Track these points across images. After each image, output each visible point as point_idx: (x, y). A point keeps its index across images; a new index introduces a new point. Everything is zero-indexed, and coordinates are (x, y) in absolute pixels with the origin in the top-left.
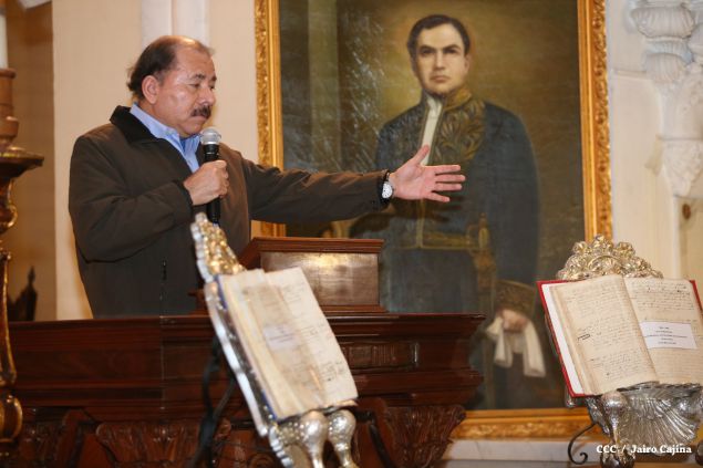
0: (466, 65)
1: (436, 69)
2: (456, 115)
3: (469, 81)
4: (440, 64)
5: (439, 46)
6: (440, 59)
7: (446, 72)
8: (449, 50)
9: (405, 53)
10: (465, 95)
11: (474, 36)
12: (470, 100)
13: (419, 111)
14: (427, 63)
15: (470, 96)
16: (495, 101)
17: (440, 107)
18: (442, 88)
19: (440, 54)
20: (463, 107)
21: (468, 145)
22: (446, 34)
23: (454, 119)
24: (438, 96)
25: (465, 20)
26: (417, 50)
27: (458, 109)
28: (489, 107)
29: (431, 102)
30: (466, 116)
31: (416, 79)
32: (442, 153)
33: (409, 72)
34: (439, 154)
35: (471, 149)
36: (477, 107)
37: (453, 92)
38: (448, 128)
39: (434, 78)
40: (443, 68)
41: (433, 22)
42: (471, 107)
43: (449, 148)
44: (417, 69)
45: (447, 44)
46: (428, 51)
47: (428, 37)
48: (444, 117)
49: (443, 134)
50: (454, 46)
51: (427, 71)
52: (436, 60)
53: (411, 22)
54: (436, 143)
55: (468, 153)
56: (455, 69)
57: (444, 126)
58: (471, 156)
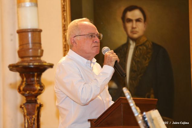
0: (145, 27)
1: (133, 28)
2: (141, 47)
4: (134, 26)
5: (134, 18)
6: (135, 24)
7: (137, 30)
8: (138, 20)
9: (120, 21)
10: (144, 39)
11: (148, 14)
13: (127, 45)
14: (129, 25)
15: (146, 39)
16: (156, 42)
17: (134, 44)
18: (135, 36)
19: (134, 22)
20: (143, 44)
21: (146, 60)
22: (137, 14)
23: (140, 49)
24: (134, 40)
26: (125, 20)
27: (141, 45)
28: (154, 44)
29: (131, 42)
30: (145, 48)
31: (125, 33)
32: (135, 63)
33: (122, 28)
34: (134, 63)
35: (147, 61)
36: (149, 45)
37: (139, 38)
39: (132, 32)
40: (135, 28)
41: (131, 8)
42: (147, 44)
43: (138, 61)
44: (125, 28)
45: (137, 17)
46: (130, 20)
47: (130, 15)
48: (136, 48)
49: (136, 55)
50: (140, 19)
51: (129, 29)
53: (123, 9)
54: (133, 59)
55: (146, 63)
56: (140, 28)
57: (137, 52)
58: (147, 65)
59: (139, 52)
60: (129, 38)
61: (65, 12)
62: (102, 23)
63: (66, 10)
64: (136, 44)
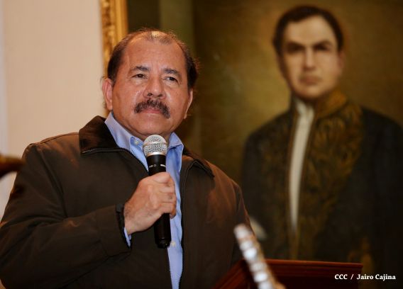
1: (305, 69)
2: (330, 123)
3: (342, 84)
4: (310, 63)
5: (308, 41)
6: (310, 58)
7: (318, 73)
8: (320, 47)
9: (269, 50)
10: (337, 100)
11: (347, 29)
12: (346, 104)
14: (295, 62)
15: (344, 100)
16: (374, 106)
17: (311, 114)
18: (314, 91)
19: (310, 52)
20: (336, 114)
21: (345, 157)
22: (316, 29)
24: (311, 102)
25: (338, 13)
26: (283, 46)
27: (331, 116)
28: (367, 115)
29: (302, 108)
30: (341, 124)
31: (283, 82)
33: (275, 71)
35: (349, 161)
36: (353, 114)
37: (325, 96)
38: (321, 138)
40: (313, 69)
42: (347, 112)
44: (284, 70)
46: (297, 48)
47: (296, 32)
49: (317, 144)
50: (326, 42)
52: (305, 59)
53: (276, 15)
54: (308, 156)
55: (345, 167)
56: (326, 68)
57: (318, 136)
58: (349, 171)
59: (324, 136)
60: (296, 97)
61: (112, 27)
62: (217, 57)
63: (112, 21)
64: (316, 113)
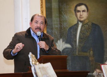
0: (87, 14)
1: (81, 15)
3: (88, 18)
4: (81, 14)
5: (81, 10)
7: (83, 16)
9: (74, 12)
10: (87, 21)
11: (89, 8)
12: (88, 22)
13: (77, 25)
17: (81, 24)
18: (82, 19)
19: (81, 12)
21: (88, 32)
22: (83, 7)
23: (85, 26)
24: (81, 21)
25: (87, 4)
26: (76, 11)
27: (86, 24)
28: (93, 24)
30: (87, 26)
32: (82, 34)
33: (74, 16)
36: (90, 24)
37: (84, 20)
39: (80, 17)
40: (82, 15)
41: (80, 5)
43: (84, 33)
45: (83, 10)
46: (79, 11)
47: (79, 8)
48: (82, 26)
49: (82, 30)
50: (85, 10)
51: (79, 16)
52: (81, 13)
53: (75, 5)
54: (81, 32)
55: (88, 34)
56: (85, 15)
59: (84, 28)
